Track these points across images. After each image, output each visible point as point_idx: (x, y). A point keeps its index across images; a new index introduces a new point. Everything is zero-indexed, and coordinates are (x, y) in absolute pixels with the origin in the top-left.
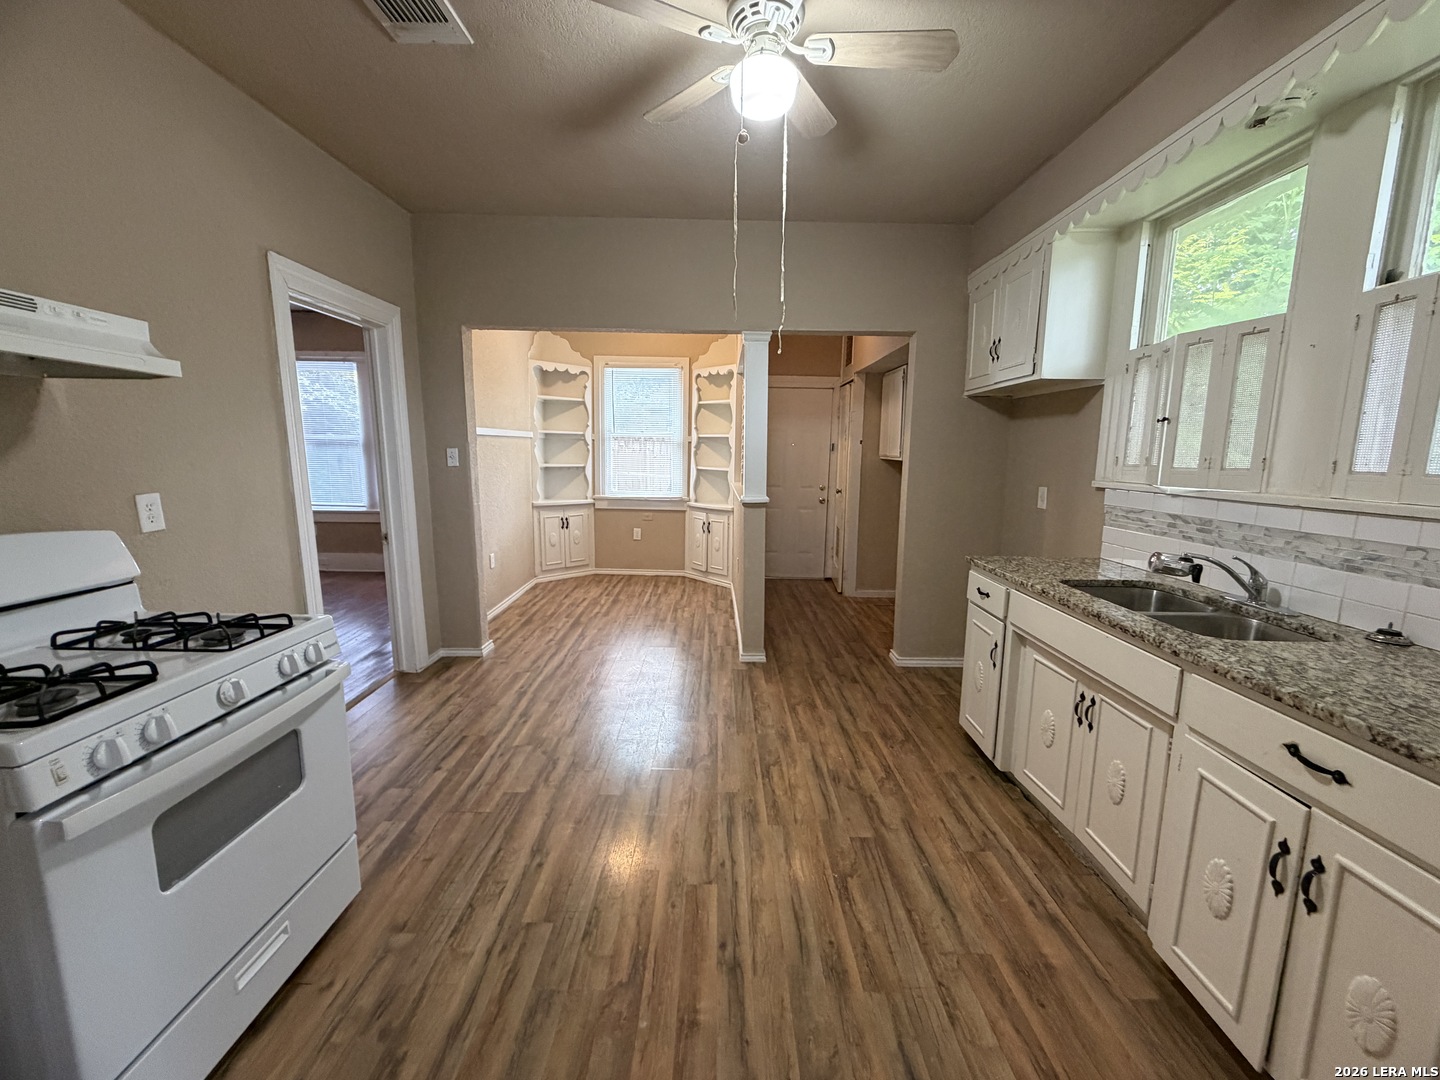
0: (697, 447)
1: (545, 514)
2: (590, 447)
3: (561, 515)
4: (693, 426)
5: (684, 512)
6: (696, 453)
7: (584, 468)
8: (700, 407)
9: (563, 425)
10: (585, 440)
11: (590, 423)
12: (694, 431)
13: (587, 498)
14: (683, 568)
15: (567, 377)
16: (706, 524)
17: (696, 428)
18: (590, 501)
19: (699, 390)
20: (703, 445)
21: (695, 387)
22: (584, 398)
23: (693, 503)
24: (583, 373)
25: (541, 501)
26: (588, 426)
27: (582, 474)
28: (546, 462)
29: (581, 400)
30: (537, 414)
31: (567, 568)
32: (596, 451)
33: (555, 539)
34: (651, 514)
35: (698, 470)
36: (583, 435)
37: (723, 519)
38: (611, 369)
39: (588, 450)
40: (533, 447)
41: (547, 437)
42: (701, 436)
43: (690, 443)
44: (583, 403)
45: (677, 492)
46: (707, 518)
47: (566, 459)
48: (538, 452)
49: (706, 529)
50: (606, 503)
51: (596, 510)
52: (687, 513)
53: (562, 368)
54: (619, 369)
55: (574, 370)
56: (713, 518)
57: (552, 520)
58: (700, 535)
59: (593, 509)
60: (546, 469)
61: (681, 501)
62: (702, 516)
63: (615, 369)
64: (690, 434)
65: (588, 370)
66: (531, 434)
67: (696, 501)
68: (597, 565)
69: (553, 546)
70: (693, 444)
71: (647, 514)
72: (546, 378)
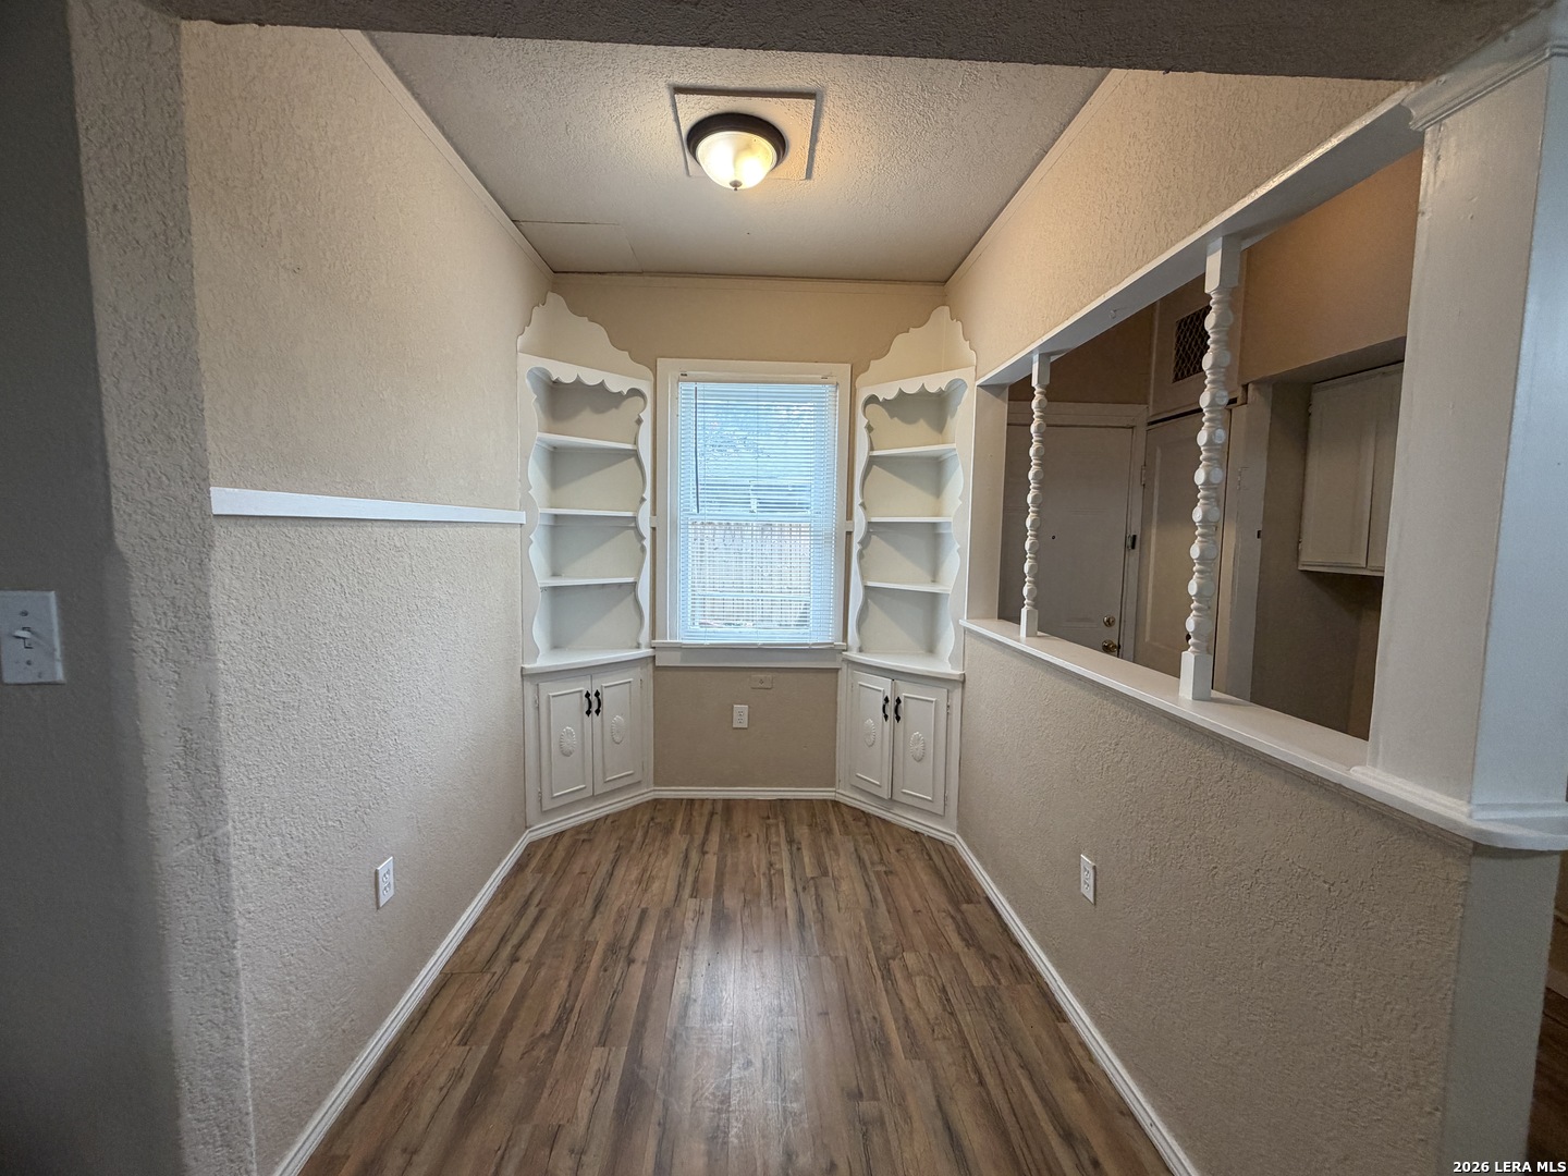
0: (864, 543)
1: (549, 689)
2: (647, 543)
3: (584, 686)
4: (857, 500)
5: (837, 670)
6: (861, 555)
7: (634, 585)
8: (872, 461)
9: (592, 498)
10: (636, 528)
11: (648, 495)
12: (858, 511)
13: (638, 646)
14: (830, 782)
15: (601, 398)
16: (892, 704)
17: (863, 505)
18: (645, 652)
19: (869, 428)
20: (874, 537)
21: (861, 422)
22: (635, 443)
23: (854, 655)
24: (635, 392)
25: (544, 661)
26: (643, 500)
27: (631, 597)
28: (555, 574)
29: (629, 447)
30: (536, 474)
31: (595, 798)
32: (657, 549)
33: (572, 741)
34: (770, 676)
35: (866, 588)
36: (634, 519)
37: (937, 695)
38: (692, 386)
39: (643, 549)
40: (526, 544)
41: (558, 524)
42: (874, 520)
43: (849, 534)
44: (635, 454)
45: (819, 631)
46: (894, 689)
47: (595, 568)
48: (537, 556)
49: (890, 712)
50: (678, 654)
51: (657, 668)
52: (842, 676)
53: (591, 377)
54: (709, 386)
55: (616, 384)
56: (906, 691)
57: (566, 700)
58: (874, 721)
59: (650, 666)
60: (555, 591)
61: (831, 651)
62: (884, 685)
63: (700, 386)
64: (850, 515)
65: (646, 388)
66: (522, 517)
67: (861, 650)
68: (659, 780)
69: (567, 754)
70: (857, 538)
71: (761, 676)
72: (559, 398)
